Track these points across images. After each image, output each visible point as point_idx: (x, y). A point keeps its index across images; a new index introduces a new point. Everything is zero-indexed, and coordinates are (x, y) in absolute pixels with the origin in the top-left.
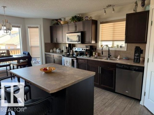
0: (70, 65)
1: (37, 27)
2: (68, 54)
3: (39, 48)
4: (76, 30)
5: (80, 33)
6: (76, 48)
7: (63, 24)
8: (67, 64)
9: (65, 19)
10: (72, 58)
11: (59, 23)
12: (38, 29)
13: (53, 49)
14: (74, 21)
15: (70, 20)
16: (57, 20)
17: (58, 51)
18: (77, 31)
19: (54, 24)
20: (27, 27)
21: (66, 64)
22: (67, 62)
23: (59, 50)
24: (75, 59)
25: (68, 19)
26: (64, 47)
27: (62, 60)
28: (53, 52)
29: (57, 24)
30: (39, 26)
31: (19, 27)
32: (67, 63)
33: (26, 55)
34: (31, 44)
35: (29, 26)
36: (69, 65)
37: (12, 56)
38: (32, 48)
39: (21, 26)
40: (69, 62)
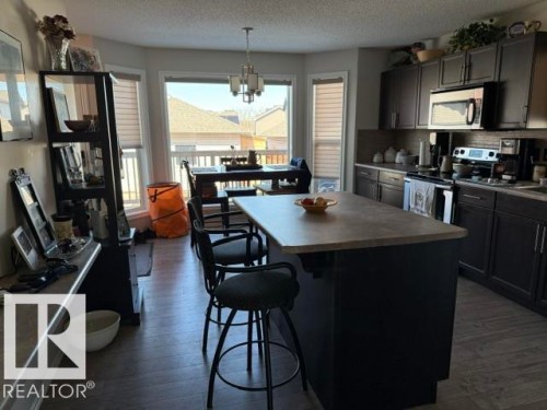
0: (427, 208)
1: (339, 80)
2: (433, 169)
3: (339, 148)
4: (469, 80)
5: (481, 90)
6: (467, 150)
7: (424, 63)
8: (419, 207)
9: (436, 40)
10: (438, 186)
11: (412, 59)
12: (342, 85)
13: (383, 154)
14: (466, 47)
15: (450, 42)
16: (407, 49)
17: (399, 158)
18: (471, 82)
19: (396, 65)
20: (309, 81)
21: (416, 204)
22: (418, 197)
23: (403, 155)
24: (449, 187)
25: (445, 40)
26: (421, 144)
27: (403, 191)
28: (384, 163)
29: (408, 62)
30: (344, 75)
31: (289, 83)
32: (420, 203)
33: (297, 168)
34: (320, 134)
35: (317, 76)
36: (423, 209)
37: (261, 167)
38: (320, 148)
39: (294, 79)
40: (425, 199)
